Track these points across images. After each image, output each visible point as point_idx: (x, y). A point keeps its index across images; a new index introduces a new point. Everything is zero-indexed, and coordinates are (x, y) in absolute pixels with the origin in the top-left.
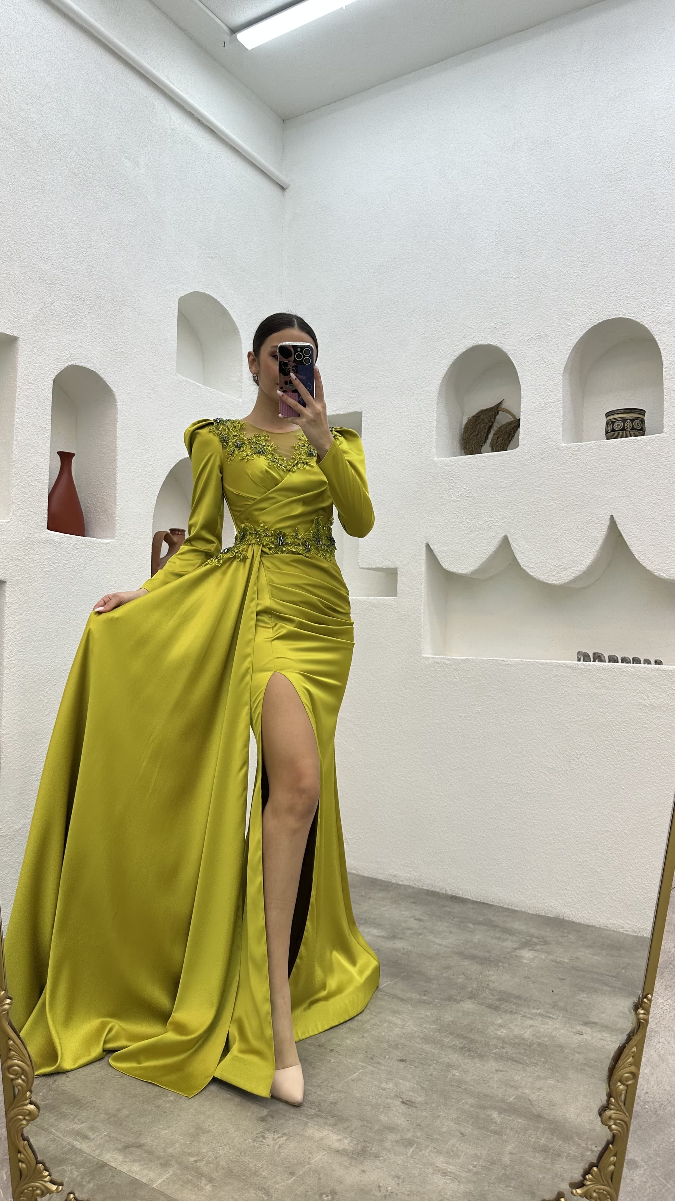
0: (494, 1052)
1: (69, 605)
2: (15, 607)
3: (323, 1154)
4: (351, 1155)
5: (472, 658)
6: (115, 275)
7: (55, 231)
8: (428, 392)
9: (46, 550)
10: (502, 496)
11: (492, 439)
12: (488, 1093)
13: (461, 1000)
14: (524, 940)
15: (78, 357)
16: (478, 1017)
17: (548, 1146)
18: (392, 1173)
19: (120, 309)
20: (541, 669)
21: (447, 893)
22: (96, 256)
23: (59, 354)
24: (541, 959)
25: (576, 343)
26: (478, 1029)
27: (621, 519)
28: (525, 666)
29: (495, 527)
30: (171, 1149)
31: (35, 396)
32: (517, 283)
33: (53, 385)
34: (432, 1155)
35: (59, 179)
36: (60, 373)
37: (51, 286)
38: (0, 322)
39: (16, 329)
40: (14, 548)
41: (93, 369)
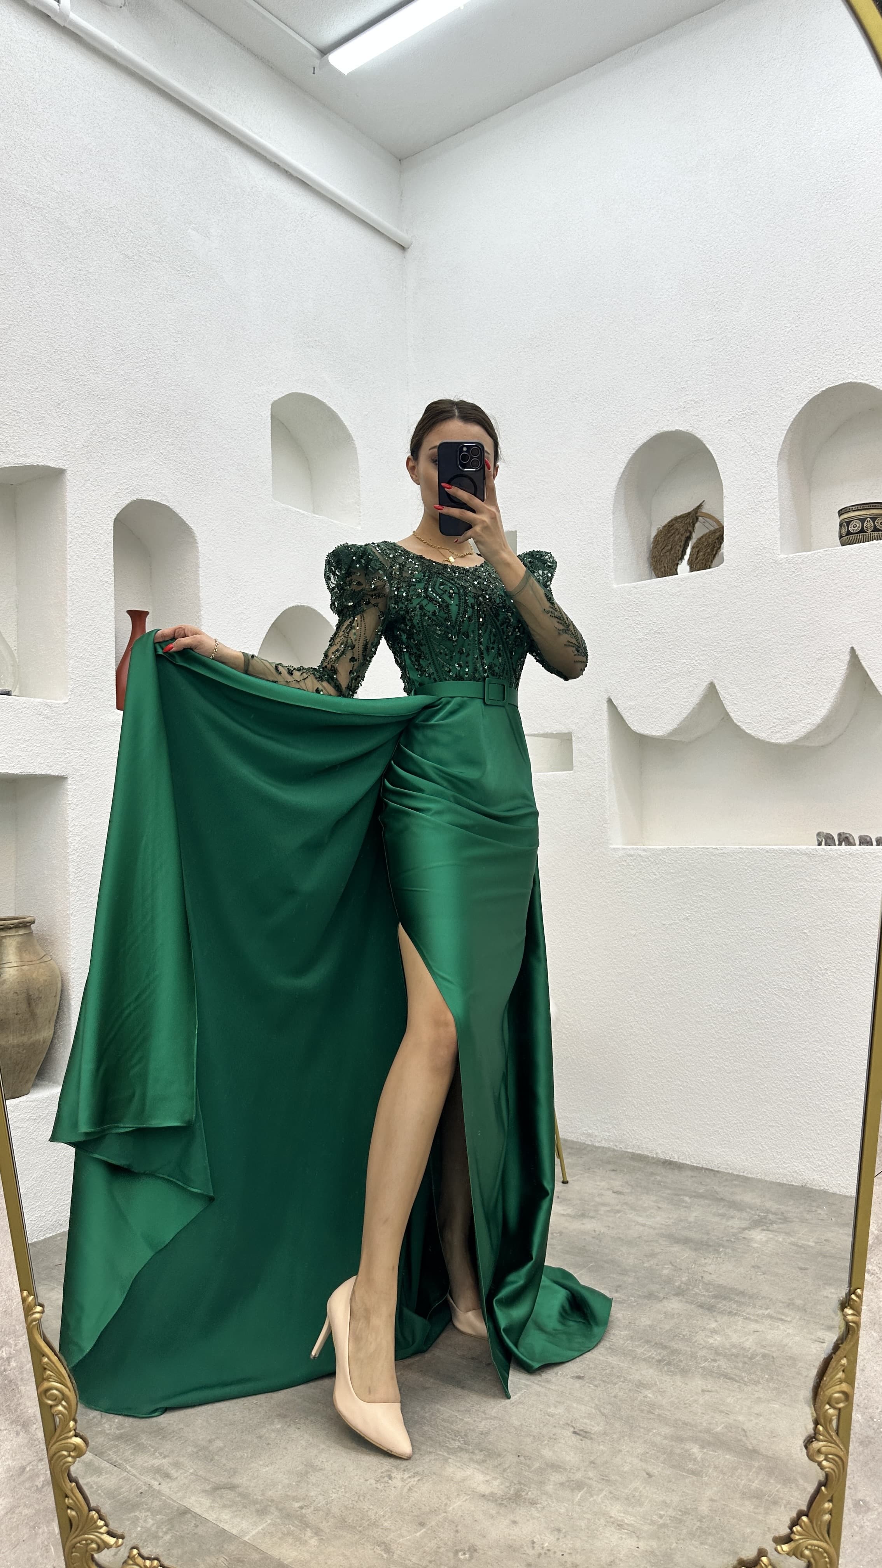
0: (702, 1366)
2: (79, 810)
3: (464, 1499)
4: (499, 1501)
5: (674, 847)
8: (601, 498)
10: (705, 630)
11: (690, 555)
12: (689, 1420)
13: (664, 1298)
14: (757, 1217)
15: (145, 489)
16: (685, 1320)
17: (762, 1491)
18: (552, 1526)
19: (195, 423)
20: (767, 858)
21: (659, 1157)
23: (119, 487)
24: (777, 1241)
25: (792, 420)
26: (684, 1336)
27: (865, 651)
28: (745, 854)
29: (697, 671)
30: (272, 1491)
31: (91, 543)
32: (710, 346)
33: (114, 528)
34: (606, 1501)
35: (108, 265)
36: (121, 511)
37: (104, 402)
38: (42, 452)
39: (62, 460)
40: (76, 735)
41: (164, 503)
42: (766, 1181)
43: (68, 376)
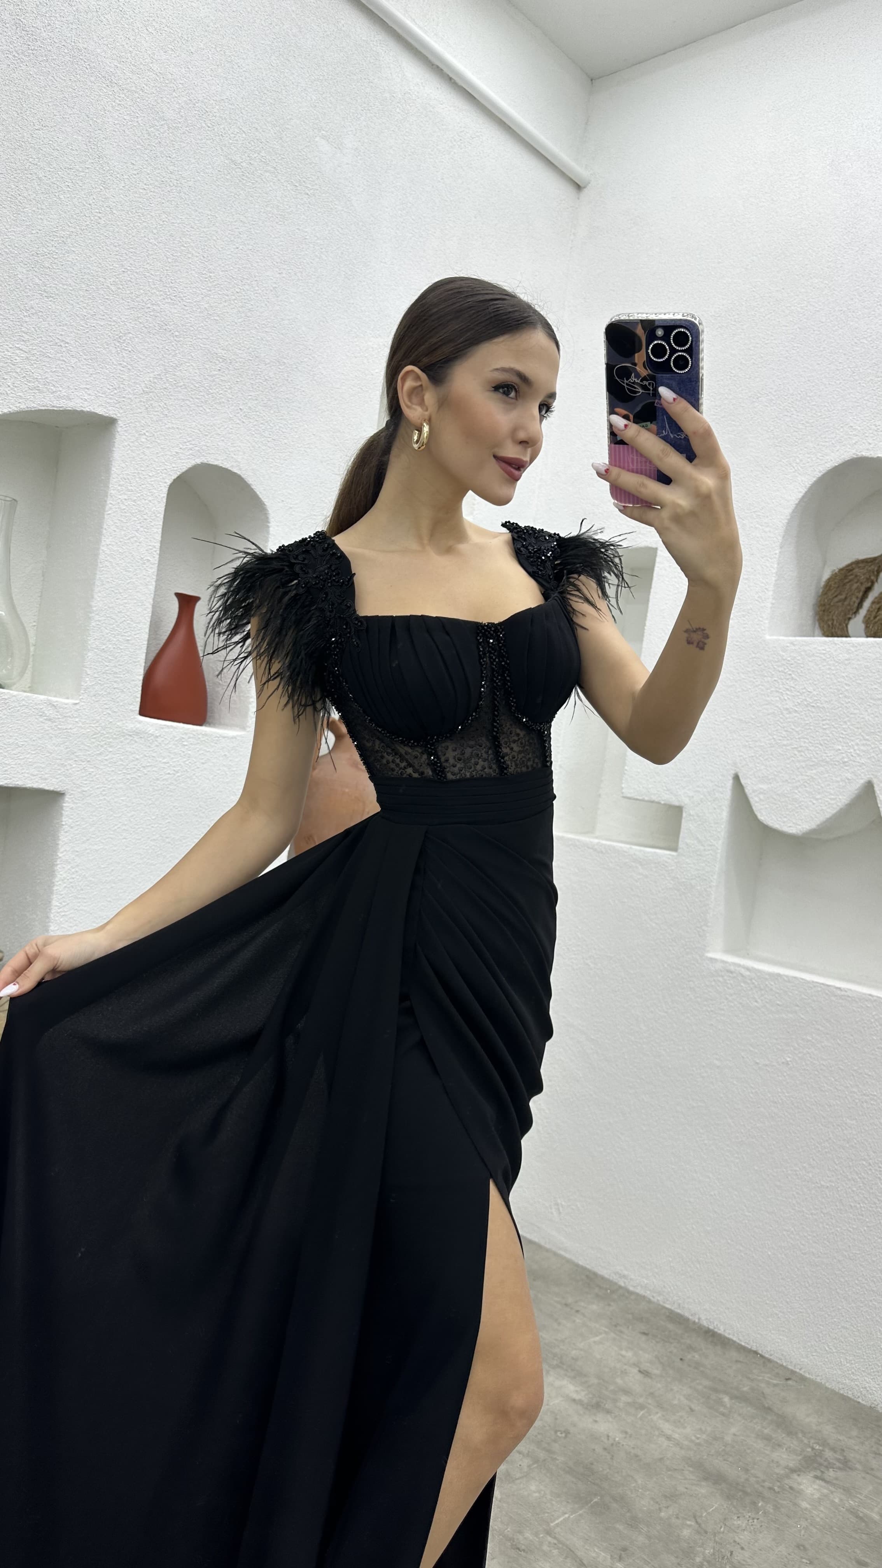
1: (163, 829)
2: (76, 832)
6: (286, 322)
7: (194, 252)
8: (768, 526)
9: (134, 746)
10: (873, 714)
11: (868, 611)
14: (810, 1450)
15: (213, 452)
19: (288, 376)
21: (701, 1323)
22: (257, 293)
23: (181, 446)
29: (853, 763)
31: (136, 511)
33: (168, 494)
35: (207, 171)
36: (181, 475)
37: (177, 339)
38: (89, 394)
39: (114, 407)
40: (83, 744)
41: (235, 470)
42: (827, 1388)
43: (136, 304)
